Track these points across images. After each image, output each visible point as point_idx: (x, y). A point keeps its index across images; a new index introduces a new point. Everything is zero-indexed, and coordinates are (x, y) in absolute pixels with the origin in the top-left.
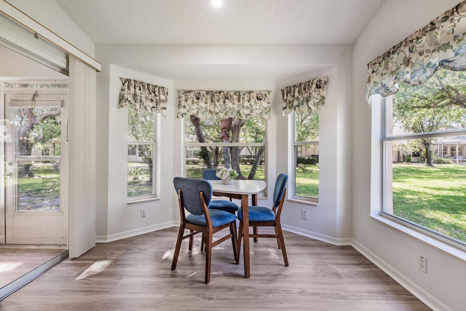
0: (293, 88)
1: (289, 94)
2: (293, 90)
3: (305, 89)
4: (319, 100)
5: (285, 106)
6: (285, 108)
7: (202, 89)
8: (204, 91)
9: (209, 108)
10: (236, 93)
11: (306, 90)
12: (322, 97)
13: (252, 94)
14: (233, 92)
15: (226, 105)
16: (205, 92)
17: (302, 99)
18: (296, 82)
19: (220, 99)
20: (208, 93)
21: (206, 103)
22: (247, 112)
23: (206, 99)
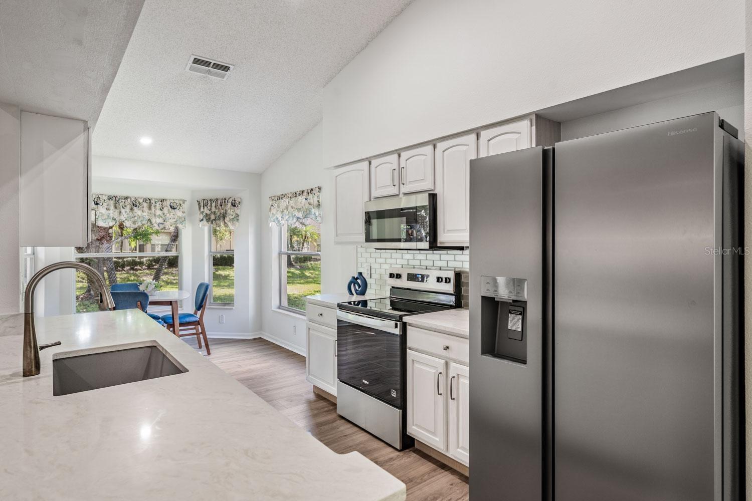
0: (209, 202)
1: (205, 207)
2: (209, 204)
3: (221, 206)
4: (234, 216)
5: (202, 218)
6: (202, 220)
7: (102, 193)
8: (106, 195)
9: (112, 215)
10: (146, 200)
11: (223, 207)
12: (237, 214)
13: (165, 202)
14: (142, 199)
15: (134, 213)
16: (107, 197)
17: (218, 214)
18: (214, 197)
19: (125, 206)
20: (110, 198)
21: (108, 209)
22: (160, 220)
23: (108, 205)
